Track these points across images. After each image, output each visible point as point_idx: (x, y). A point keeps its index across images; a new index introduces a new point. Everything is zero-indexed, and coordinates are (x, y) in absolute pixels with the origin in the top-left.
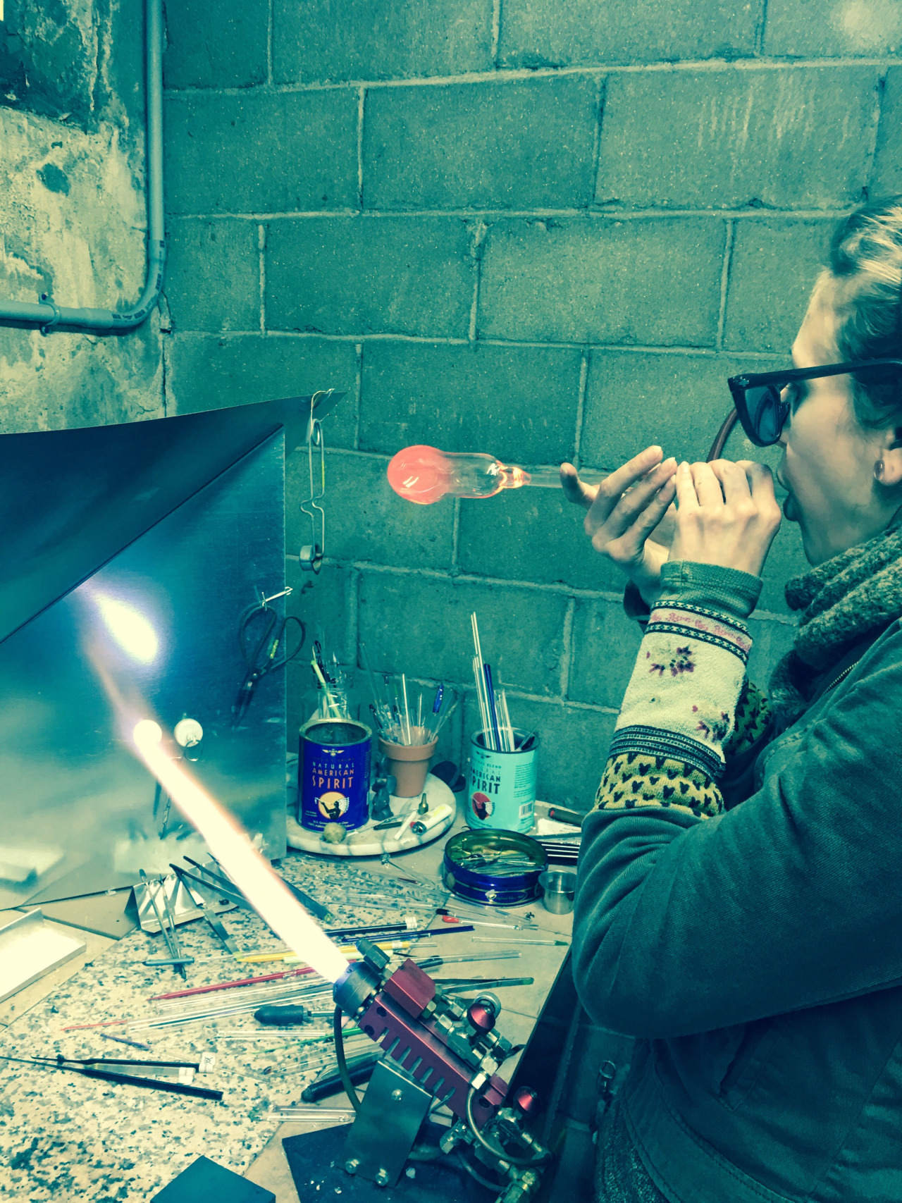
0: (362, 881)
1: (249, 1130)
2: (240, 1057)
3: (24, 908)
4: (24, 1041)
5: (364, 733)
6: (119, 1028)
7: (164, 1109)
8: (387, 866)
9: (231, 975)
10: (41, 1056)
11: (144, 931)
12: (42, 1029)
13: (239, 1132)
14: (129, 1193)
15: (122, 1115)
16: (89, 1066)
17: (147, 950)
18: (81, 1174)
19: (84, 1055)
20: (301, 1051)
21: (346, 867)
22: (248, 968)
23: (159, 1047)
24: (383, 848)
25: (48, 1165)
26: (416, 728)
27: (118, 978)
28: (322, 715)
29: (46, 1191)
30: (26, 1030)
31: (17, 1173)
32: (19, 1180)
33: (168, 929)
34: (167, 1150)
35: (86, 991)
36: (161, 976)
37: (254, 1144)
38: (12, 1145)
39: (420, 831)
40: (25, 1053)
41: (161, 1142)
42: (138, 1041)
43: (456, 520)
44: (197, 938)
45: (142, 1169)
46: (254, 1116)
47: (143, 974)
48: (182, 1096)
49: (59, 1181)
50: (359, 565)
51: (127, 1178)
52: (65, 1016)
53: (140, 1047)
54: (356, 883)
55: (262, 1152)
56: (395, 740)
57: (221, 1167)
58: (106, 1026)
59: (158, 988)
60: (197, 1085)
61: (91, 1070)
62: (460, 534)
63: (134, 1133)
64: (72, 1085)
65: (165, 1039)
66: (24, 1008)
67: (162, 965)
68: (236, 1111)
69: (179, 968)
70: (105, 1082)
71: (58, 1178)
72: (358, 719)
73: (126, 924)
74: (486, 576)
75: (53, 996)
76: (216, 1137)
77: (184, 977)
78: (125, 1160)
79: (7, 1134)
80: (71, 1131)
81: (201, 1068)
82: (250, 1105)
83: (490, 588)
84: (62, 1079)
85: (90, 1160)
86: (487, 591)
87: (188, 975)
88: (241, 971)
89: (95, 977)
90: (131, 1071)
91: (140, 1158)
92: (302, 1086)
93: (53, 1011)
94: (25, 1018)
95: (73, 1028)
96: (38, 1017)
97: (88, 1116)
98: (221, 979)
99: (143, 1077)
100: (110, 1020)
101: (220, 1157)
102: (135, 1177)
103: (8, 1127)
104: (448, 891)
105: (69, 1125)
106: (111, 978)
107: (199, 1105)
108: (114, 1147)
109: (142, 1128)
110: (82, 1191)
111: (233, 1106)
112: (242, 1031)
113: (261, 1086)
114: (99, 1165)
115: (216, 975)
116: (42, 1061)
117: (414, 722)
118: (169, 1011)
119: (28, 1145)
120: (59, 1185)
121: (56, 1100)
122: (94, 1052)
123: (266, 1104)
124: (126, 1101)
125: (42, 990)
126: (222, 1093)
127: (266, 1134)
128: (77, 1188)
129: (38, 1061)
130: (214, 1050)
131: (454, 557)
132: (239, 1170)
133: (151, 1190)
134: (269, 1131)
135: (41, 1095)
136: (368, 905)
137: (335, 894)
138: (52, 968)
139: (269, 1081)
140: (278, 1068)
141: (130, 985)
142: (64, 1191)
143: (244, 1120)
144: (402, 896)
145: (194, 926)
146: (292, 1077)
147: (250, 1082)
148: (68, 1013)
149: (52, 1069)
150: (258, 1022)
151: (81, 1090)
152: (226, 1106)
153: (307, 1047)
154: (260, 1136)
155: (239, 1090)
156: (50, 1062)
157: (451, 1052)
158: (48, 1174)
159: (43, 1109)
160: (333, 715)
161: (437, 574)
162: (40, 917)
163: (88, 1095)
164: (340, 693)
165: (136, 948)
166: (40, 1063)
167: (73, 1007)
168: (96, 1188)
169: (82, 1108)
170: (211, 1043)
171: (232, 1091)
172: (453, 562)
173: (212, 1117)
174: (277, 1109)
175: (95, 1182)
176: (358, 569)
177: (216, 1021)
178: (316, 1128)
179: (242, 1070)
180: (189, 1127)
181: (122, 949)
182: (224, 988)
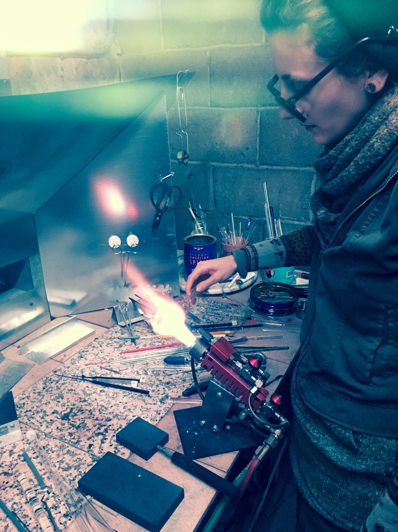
0: (214, 305)
1: (160, 407)
2: (157, 377)
3: (71, 316)
4: (69, 369)
5: (213, 240)
6: (108, 364)
7: (124, 397)
8: (225, 299)
9: (155, 344)
10: (76, 375)
11: (119, 325)
12: (77, 364)
13: (155, 408)
14: (109, 431)
15: (107, 399)
16: (95, 379)
17: (120, 333)
18: (89, 423)
19: (93, 375)
20: (183, 375)
21: (206, 299)
22: (162, 341)
23: (124, 372)
24: (223, 291)
25: (76, 419)
26: (238, 237)
27: (108, 344)
28: (195, 233)
29: (75, 429)
30: (70, 365)
31: (64, 422)
32: (64, 424)
33: (129, 325)
34: (125, 414)
35: (95, 349)
36: (126, 344)
37: (161, 413)
38: (62, 410)
39: (240, 283)
40: (69, 374)
41: (123, 410)
42: (115, 370)
43: (258, 138)
44: (141, 328)
45: (114, 421)
46: (162, 401)
47: (118, 343)
48: (132, 392)
49: (80, 425)
50: (213, 164)
51: (108, 425)
52: (86, 359)
53: (116, 372)
54: (211, 306)
55: (165, 416)
56: (228, 243)
57: (147, 422)
58: (102, 363)
59: (124, 349)
60: (139, 388)
61: (95, 381)
62: (260, 145)
63: (112, 406)
64: (87, 387)
65: (126, 369)
66: (69, 356)
67: (126, 339)
68: (155, 399)
69: (133, 340)
70: (101, 386)
71: (80, 424)
72: (212, 234)
73: (112, 322)
74: (273, 165)
75: (81, 351)
76: (145, 409)
77: (135, 344)
78: (108, 418)
79: (60, 406)
80: (86, 405)
81: (141, 381)
82: (160, 397)
83: (275, 171)
84: (84, 384)
85: (93, 417)
86: (274, 172)
87: (137, 343)
88: (159, 342)
89: (99, 344)
90: (112, 382)
91: (114, 417)
92: (183, 389)
93: (81, 357)
94: (70, 360)
95: (89, 364)
96: (75, 359)
97: (93, 399)
98: (150, 345)
99: (117, 384)
100: (104, 361)
101: (147, 418)
102: (112, 425)
103: (61, 403)
104: (252, 310)
105: (86, 403)
106: (105, 344)
107: (139, 396)
108: (104, 412)
109: (115, 405)
110: (89, 430)
111: (153, 397)
112: (159, 366)
113: (166, 389)
114: (97, 419)
115: (148, 344)
116: (76, 377)
117: (237, 235)
118: (129, 358)
119: (68, 411)
120: (80, 427)
121: (81, 392)
122: (97, 374)
123: (167, 397)
124: (109, 394)
125: (77, 349)
126: (149, 392)
127: (167, 409)
128: (87, 428)
129: (74, 377)
130: (146, 374)
131: (258, 157)
132: (154, 423)
133: (117, 430)
134: (168, 408)
135: (75, 391)
136: (216, 315)
137: (201, 310)
138: (81, 340)
139: (169, 387)
140: (173, 382)
141: (113, 347)
142: (82, 429)
143: (158, 403)
144: (231, 312)
145: (140, 323)
146: (179, 386)
147: (161, 387)
148: (87, 358)
149: (79, 380)
150: (166, 364)
151: (91, 389)
152: (150, 397)
153: (186, 374)
154: (164, 410)
155: (156, 390)
156: (79, 378)
157: (241, 377)
158: (76, 422)
159: (75, 396)
160: (200, 232)
161: (250, 166)
162: (77, 319)
163: (94, 391)
164: (203, 222)
165: (116, 332)
166: (75, 378)
167: (89, 355)
168: (95, 429)
169: (91, 396)
170: (146, 371)
171: (153, 391)
172: (257, 159)
173: (144, 401)
174: (172, 399)
175: (95, 426)
176: (213, 166)
177: (148, 362)
178: (188, 407)
179: (158, 382)
180: (135, 405)
181: (110, 333)
182: (152, 349)
